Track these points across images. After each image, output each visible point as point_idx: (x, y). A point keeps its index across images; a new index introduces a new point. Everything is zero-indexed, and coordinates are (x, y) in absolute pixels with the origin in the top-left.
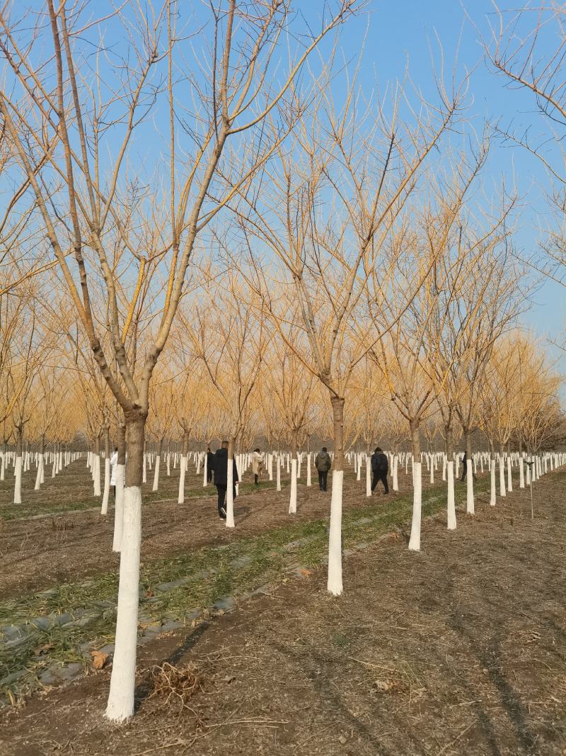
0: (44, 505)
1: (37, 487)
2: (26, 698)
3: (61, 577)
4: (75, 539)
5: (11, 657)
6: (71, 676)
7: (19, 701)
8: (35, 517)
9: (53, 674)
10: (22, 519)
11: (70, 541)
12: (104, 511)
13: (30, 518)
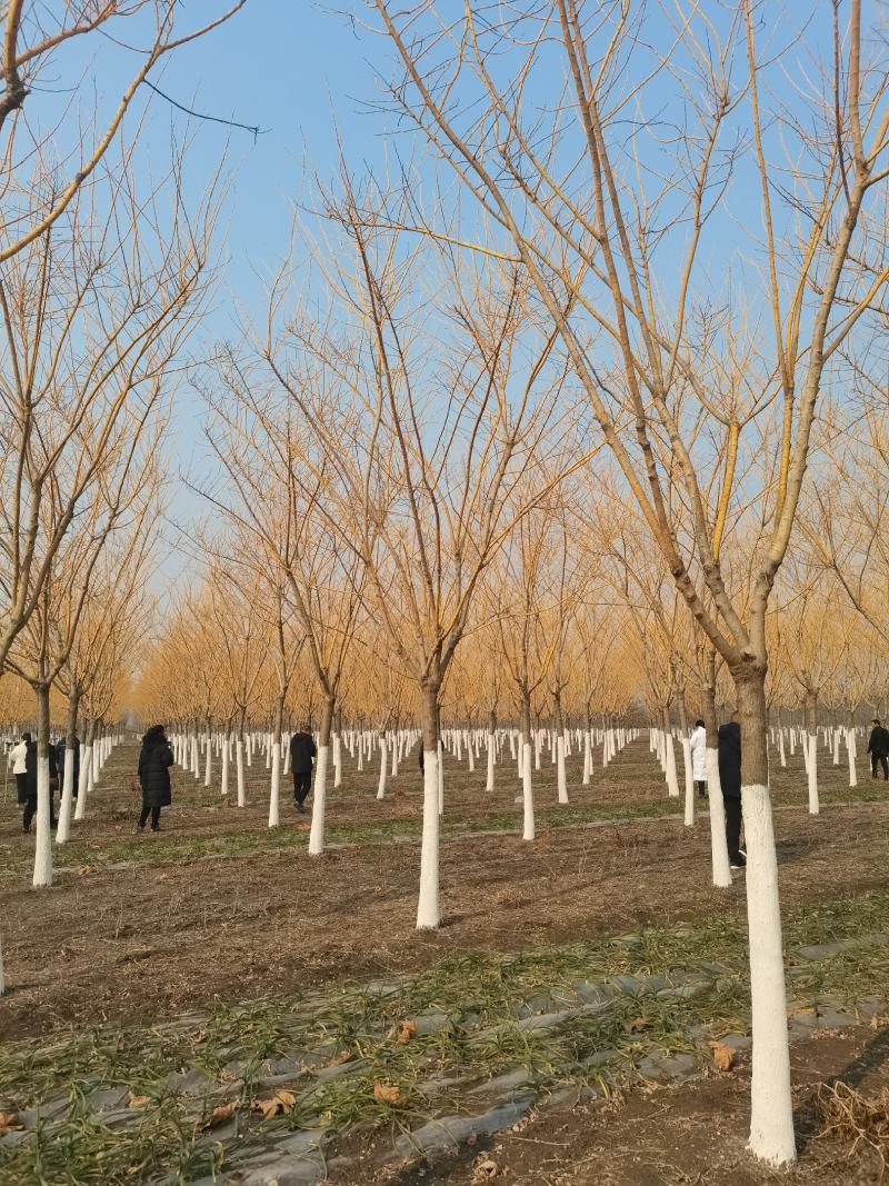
0: (600, 807)
1: (586, 781)
2: (623, 1092)
3: (643, 918)
4: (652, 862)
5: (593, 1029)
6: (684, 1072)
7: (615, 1095)
8: (590, 825)
9: (656, 1066)
10: (573, 826)
11: (645, 864)
12: (689, 819)
13: (584, 825)
